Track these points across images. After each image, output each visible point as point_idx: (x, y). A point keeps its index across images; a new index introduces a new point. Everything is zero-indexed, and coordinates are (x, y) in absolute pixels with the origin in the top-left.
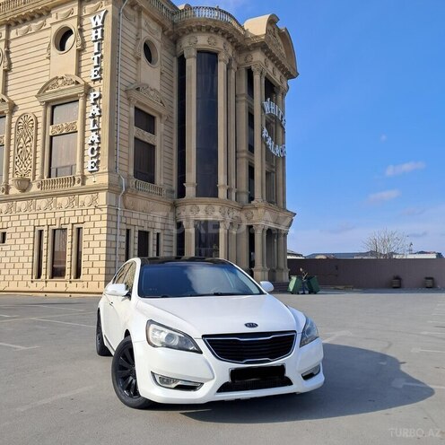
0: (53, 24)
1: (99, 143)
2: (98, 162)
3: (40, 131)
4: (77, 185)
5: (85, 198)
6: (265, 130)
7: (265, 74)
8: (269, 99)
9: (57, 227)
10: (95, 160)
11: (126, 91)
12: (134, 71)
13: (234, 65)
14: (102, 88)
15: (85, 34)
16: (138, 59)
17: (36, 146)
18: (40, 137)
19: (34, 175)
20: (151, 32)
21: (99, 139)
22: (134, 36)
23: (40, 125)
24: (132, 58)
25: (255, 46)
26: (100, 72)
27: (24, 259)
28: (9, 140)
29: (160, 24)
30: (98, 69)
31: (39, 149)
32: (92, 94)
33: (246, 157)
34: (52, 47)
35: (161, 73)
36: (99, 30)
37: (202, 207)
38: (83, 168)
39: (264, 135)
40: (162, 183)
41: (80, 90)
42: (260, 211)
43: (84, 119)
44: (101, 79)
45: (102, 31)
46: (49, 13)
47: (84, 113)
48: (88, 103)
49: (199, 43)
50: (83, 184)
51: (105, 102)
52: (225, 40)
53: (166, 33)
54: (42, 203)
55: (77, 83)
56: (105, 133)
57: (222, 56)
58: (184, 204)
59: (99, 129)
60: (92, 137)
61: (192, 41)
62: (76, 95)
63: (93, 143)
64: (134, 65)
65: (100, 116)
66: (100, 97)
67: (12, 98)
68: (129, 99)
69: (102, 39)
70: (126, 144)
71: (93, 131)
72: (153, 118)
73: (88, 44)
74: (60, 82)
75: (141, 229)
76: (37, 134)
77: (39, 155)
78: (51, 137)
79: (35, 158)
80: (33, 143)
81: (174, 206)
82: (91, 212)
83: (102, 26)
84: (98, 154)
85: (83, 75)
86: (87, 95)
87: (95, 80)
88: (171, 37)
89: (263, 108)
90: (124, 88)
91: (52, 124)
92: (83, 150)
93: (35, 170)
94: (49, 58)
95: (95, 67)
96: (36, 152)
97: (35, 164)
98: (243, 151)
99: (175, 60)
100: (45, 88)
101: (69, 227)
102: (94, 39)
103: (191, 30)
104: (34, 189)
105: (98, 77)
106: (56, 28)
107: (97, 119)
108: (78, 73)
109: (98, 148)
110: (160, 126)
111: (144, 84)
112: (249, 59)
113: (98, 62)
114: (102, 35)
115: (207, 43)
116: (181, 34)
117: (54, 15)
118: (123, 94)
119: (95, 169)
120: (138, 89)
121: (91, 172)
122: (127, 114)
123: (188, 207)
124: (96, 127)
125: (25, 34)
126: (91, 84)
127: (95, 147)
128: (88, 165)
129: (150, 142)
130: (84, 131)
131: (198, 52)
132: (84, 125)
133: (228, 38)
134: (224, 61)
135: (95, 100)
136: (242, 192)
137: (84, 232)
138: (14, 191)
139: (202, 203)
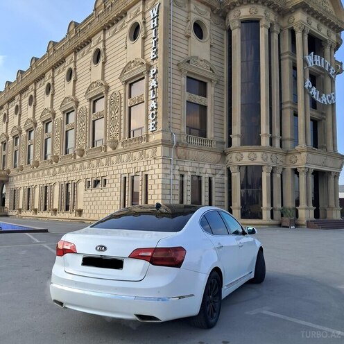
0: (128, 23)
1: (156, 109)
2: (156, 123)
3: (123, 104)
4: (144, 142)
5: (149, 152)
6: (308, 81)
7: (307, 31)
8: (312, 53)
9: (133, 174)
10: (154, 122)
11: (178, 65)
12: (185, 47)
13: (276, 28)
14: (158, 65)
15: (147, 25)
16: (188, 37)
17: (121, 116)
18: (122, 109)
19: (120, 137)
20: (200, 14)
21: (156, 105)
22: (185, 19)
23: (123, 100)
24: (183, 37)
25: (296, 8)
26: (156, 53)
27: (115, 198)
28: (107, 112)
29: (208, 5)
30: (155, 50)
31: (122, 117)
32: (152, 71)
33: (290, 108)
34: (128, 39)
35: (211, 46)
36: (155, 19)
37: (246, 154)
38: (147, 129)
39: (306, 86)
40: (213, 136)
41: (144, 68)
42: (304, 155)
43: (148, 92)
44: (157, 57)
45: (158, 19)
46: (126, 14)
47: (148, 86)
48: (150, 79)
49: (242, 15)
50: (147, 141)
51: (160, 76)
52: (266, 8)
53: (215, 12)
54: (125, 157)
55: (143, 63)
56: (160, 100)
57: (263, 23)
58: (231, 152)
59: (156, 98)
60: (152, 104)
61: (236, 14)
62: (142, 74)
63: (153, 109)
64: (186, 42)
65: (157, 87)
66: (157, 72)
67: (108, 82)
68: (180, 71)
69: (157, 26)
70: (178, 107)
71: (153, 99)
72: (205, 84)
73: (149, 33)
74: (132, 65)
75: (194, 174)
76: (121, 107)
77: (122, 122)
78: (130, 108)
79: (121, 124)
80: (119, 113)
81: (224, 154)
82: (152, 162)
83: (157, 16)
84: (156, 117)
85: (146, 57)
86: (149, 72)
87: (153, 59)
88: (221, 15)
89: (305, 62)
90: (176, 62)
91: (130, 97)
92: (147, 115)
93: (120, 133)
94: (126, 48)
95: (154, 49)
96: (121, 120)
97: (121, 129)
98: (288, 102)
99: (225, 33)
100: (124, 71)
101: (140, 174)
102: (152, 27)
103: (235, 6)
104: (120, 147)
105: (155, 56)
106: (129, 25)
107: (155, 90)
108: (143, 56)
109: (156, 113)
110: (211, 90)
111: (194, 57)
112: (291, 20)
113: (155, 45)
114: (157, 23)
115: (249, 14)
116: (227, 11)
117: (128, 16)
118: (175, 67)
119: (154, 129)
120: (188, 62)
121: (152, 131)
122: (179, 83)
123: (234, 155)
124: (154, 97)
125: (114, 34)
126: (152, 63)
127: (154, 112)
128: (151, 126)
129: (202, 104)
130: (148, 100)
131: (242, 22)
132: (148, 96)
133: (269, 6)
134: (265, 26)
135: (154, 75)
136: (287, 139)
137: (149, 177)
138: (109, 149)
139: (245, 151)
